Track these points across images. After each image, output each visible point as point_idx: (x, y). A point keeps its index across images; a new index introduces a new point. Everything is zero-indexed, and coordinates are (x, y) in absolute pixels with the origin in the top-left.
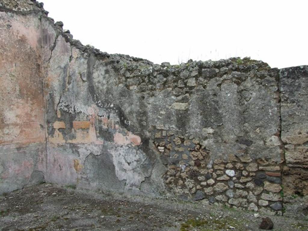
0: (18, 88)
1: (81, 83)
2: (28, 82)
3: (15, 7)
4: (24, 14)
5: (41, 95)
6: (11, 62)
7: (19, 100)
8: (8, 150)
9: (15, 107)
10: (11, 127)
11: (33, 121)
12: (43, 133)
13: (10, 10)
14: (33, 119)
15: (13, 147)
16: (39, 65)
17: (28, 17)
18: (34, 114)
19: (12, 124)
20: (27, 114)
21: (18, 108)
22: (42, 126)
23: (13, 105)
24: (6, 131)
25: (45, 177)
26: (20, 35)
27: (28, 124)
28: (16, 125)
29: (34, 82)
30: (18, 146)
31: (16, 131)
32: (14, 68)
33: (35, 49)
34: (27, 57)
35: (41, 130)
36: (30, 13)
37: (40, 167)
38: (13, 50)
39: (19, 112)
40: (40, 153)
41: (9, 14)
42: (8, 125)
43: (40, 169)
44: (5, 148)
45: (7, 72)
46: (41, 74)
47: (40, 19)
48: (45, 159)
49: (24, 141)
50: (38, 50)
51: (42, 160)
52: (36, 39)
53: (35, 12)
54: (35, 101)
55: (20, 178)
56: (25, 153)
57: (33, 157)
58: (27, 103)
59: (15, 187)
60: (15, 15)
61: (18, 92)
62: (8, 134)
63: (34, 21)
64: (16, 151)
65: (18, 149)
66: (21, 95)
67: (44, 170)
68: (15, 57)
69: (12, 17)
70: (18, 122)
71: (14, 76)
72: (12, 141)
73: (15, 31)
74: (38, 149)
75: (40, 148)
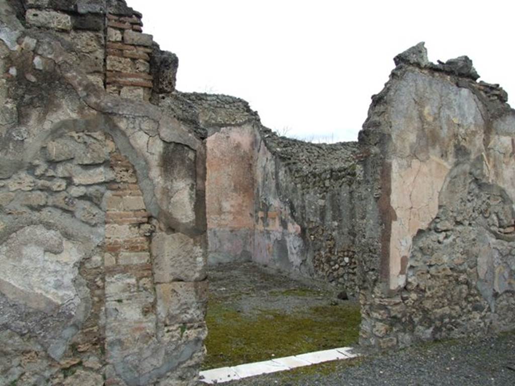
0: (233, 184)
1: (272, 180)
2: (241, 179)
3: (233, 121)
4: (240, 125)
5: (252, 189)
6: (228, 165)
7: (234, 194)
8: (224, 231)
9: (230, 199)
10: (227, 214)
11: (244, 210)
12: (252, 221)
13: (230, 125)
14: (244, 208)
15: (227, 229)
16: (251, 165)
17: (243, 126)
18: (245, 204)
19: (228, 212)
20: (239, 204)
21: (232, 199)
22: (251, 215)
23: (229, 197)
24: (223, 217)
25: (253, 257)
26: (236, 142)
27: (239, 213)
28: (230, 212)
29: (246, 178)
30: (231, 229)
31: (230, 217)
32: (230, 169)
33: (248, 152)
34: (241, 159)
35: (250, 218)
36: (245, 123)
37: (248, 248)
38: (230, 155)
39: (233, 202)
40: (249, 237)
41: (228, 128)
42: (224, 212)
43: (248, 250)
44: (222, 229)
45: (225, 173)
46: (252, 172)
47: (253, 126)
48: (252, 242)
49: (236, 226)
50: (250, 152)
51: (251, 242)
52: (249, 143)
53: (249, 121)
54: (246, 194)
55: (232, 254)
56: (236, 235)
57: (243, 239)
58: (239, 195)
59: (228, 260)
60: (233, 128)
61: (233, 188)
62: (224, 219)
63: (248, 128)
64: (229, 233)
65: (232, 231)
66: (235, 190)
67: (252, 251)
68: (232, 160)
69: (230, 129)
70: (232, 210)
71: (230, 175)
72: (227, 225)
73: (232, 140)
74: (247, 233)
75: (249, 232)
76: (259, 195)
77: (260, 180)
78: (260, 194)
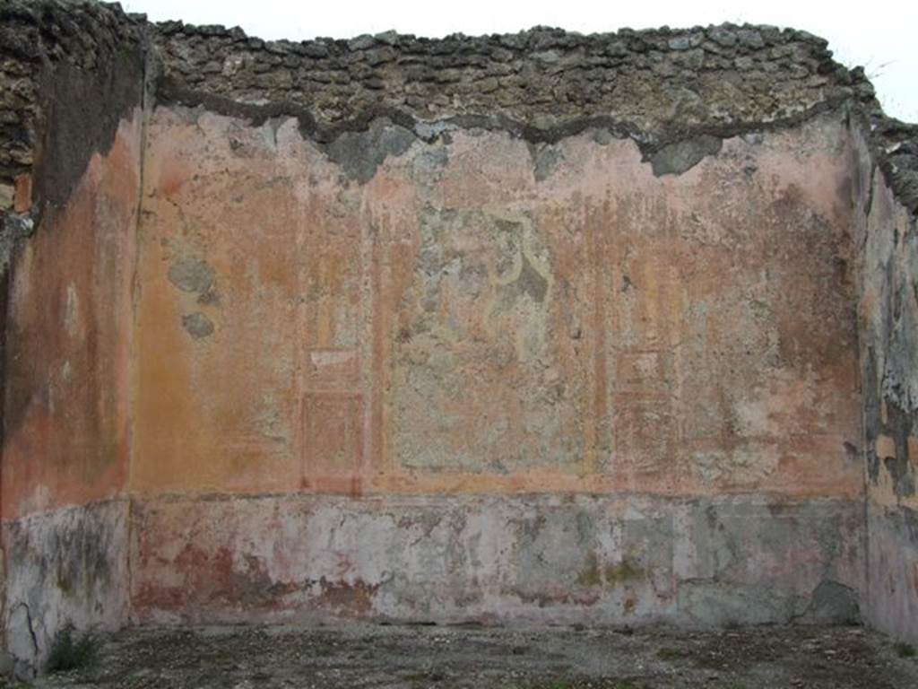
0: (774, 338)
2: (807, 317)
3: (768, 112)
4: (793, 124)
5: (851, 353)
6: (756, 268)
7: (778, 372)
8: (745, 508)
9: (765, 392)
10: (753, 445)
11: (821, 432)
12: (856, 471)
13: (758, 126)
14: (822, 425)
15: (759, 501)
16: (843, 262)
17: (807, 127)
18: (824, 409)
19: (758, 439)
20: (801, 410)
21: (774, 392)
22: (851, 448)
23: (761, 385)
24: (740, 455)
25: (863, 607)
26: (783, 186)
27: (805, 441)
28: (767, 440)
29: (826, 314)
30: (772, 501)
31: (768, 458)
32: (764, 282)
33: (830, 216)
34: (802, 246)
35: (847, 460)
36: (813, 113)
37: (844, 574)
38: (761, 234)
39: (777, 404)
40: (843, 530)
41: (750, 137)
42: (745, 441)
43: (844, 579)
44: (736, 502)
45: (742, 296)
46: (849, 289)
47: (847, 122)
48: (860, 552)
49: (792, 489)
50: (838, 216)
51: (853, 551)
52: (832, 185)
53: (831, 105)
54: (828, 371)
55: (779, 594)
56: (794, 522)
57: (821, 539)
58: (802, 378)
59: (765, 615)
60: (767, 134)
61: (774, 349)
62: (744, 465)
63: (826, 133)
64: (768, 515)
65: (775, 508)
66: (785, 356)
67: (860, 584)
68: (766, 251)
69: (758, 142)
70: (775, 432)
71: (762, 305)
72: (756, 485)
73: (767, 179)
74: (839, 517)
75: (845, 514)
76: (875, 372)
77: (877, 317)
78: (880, 371)
